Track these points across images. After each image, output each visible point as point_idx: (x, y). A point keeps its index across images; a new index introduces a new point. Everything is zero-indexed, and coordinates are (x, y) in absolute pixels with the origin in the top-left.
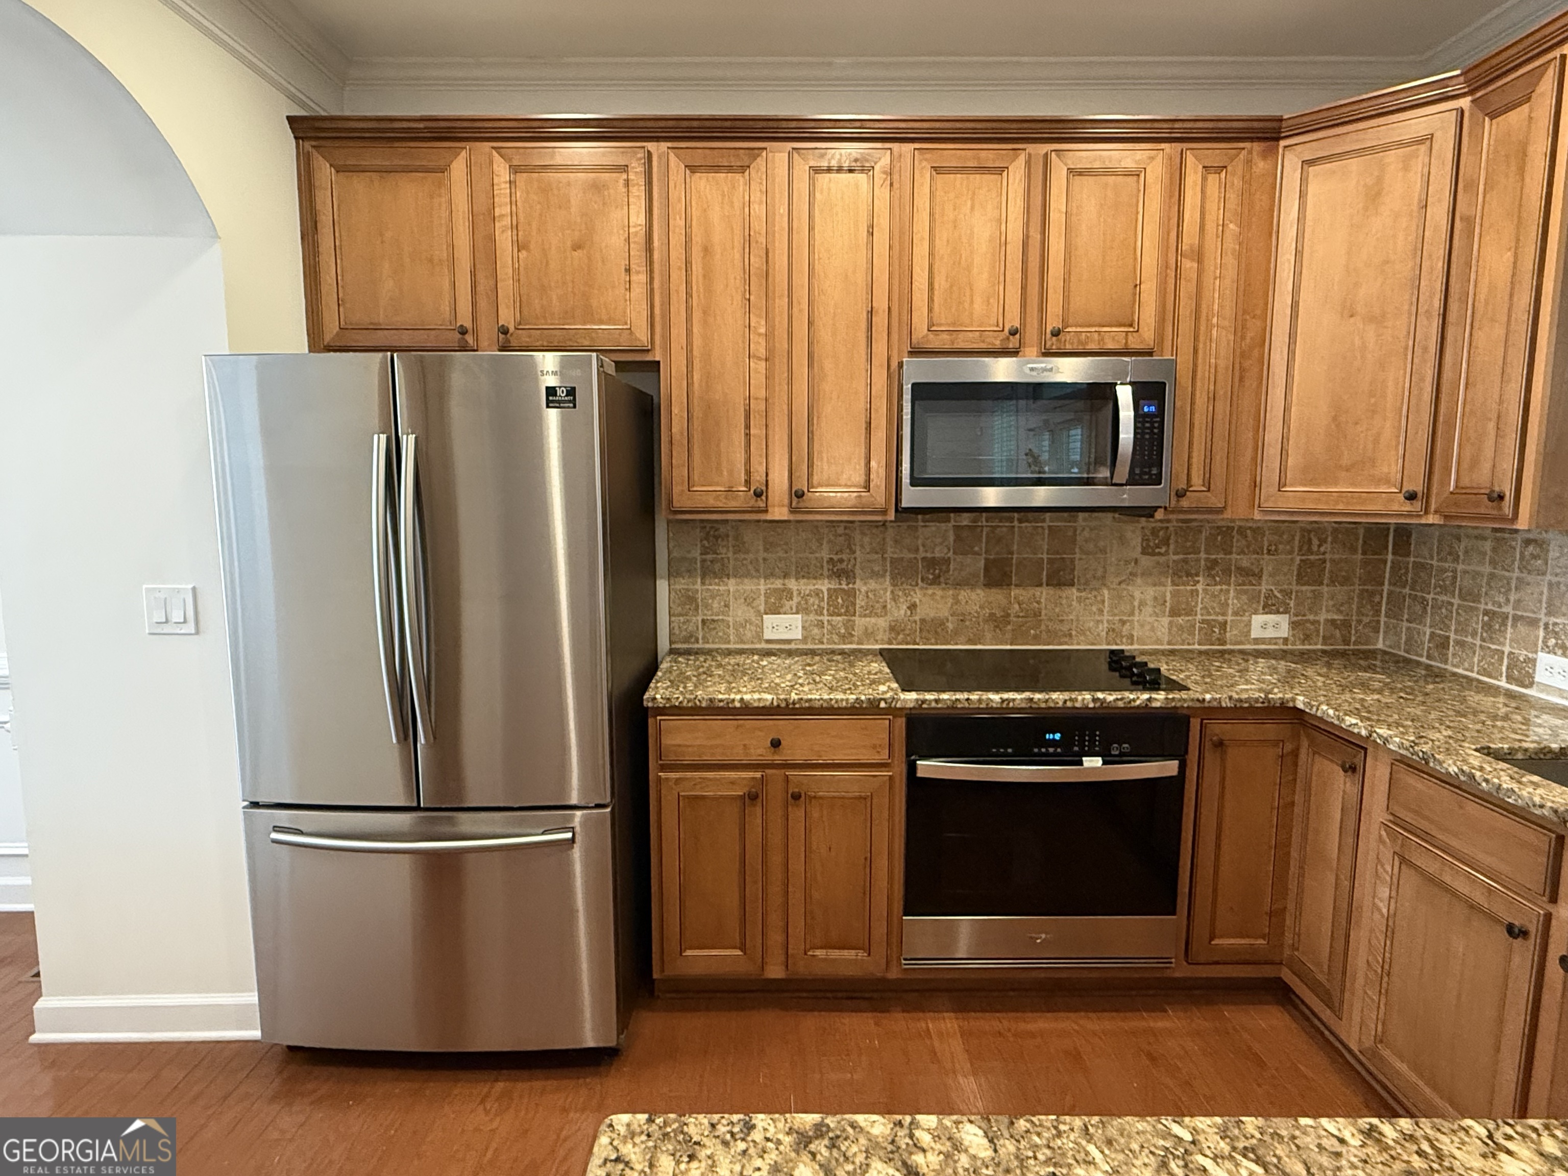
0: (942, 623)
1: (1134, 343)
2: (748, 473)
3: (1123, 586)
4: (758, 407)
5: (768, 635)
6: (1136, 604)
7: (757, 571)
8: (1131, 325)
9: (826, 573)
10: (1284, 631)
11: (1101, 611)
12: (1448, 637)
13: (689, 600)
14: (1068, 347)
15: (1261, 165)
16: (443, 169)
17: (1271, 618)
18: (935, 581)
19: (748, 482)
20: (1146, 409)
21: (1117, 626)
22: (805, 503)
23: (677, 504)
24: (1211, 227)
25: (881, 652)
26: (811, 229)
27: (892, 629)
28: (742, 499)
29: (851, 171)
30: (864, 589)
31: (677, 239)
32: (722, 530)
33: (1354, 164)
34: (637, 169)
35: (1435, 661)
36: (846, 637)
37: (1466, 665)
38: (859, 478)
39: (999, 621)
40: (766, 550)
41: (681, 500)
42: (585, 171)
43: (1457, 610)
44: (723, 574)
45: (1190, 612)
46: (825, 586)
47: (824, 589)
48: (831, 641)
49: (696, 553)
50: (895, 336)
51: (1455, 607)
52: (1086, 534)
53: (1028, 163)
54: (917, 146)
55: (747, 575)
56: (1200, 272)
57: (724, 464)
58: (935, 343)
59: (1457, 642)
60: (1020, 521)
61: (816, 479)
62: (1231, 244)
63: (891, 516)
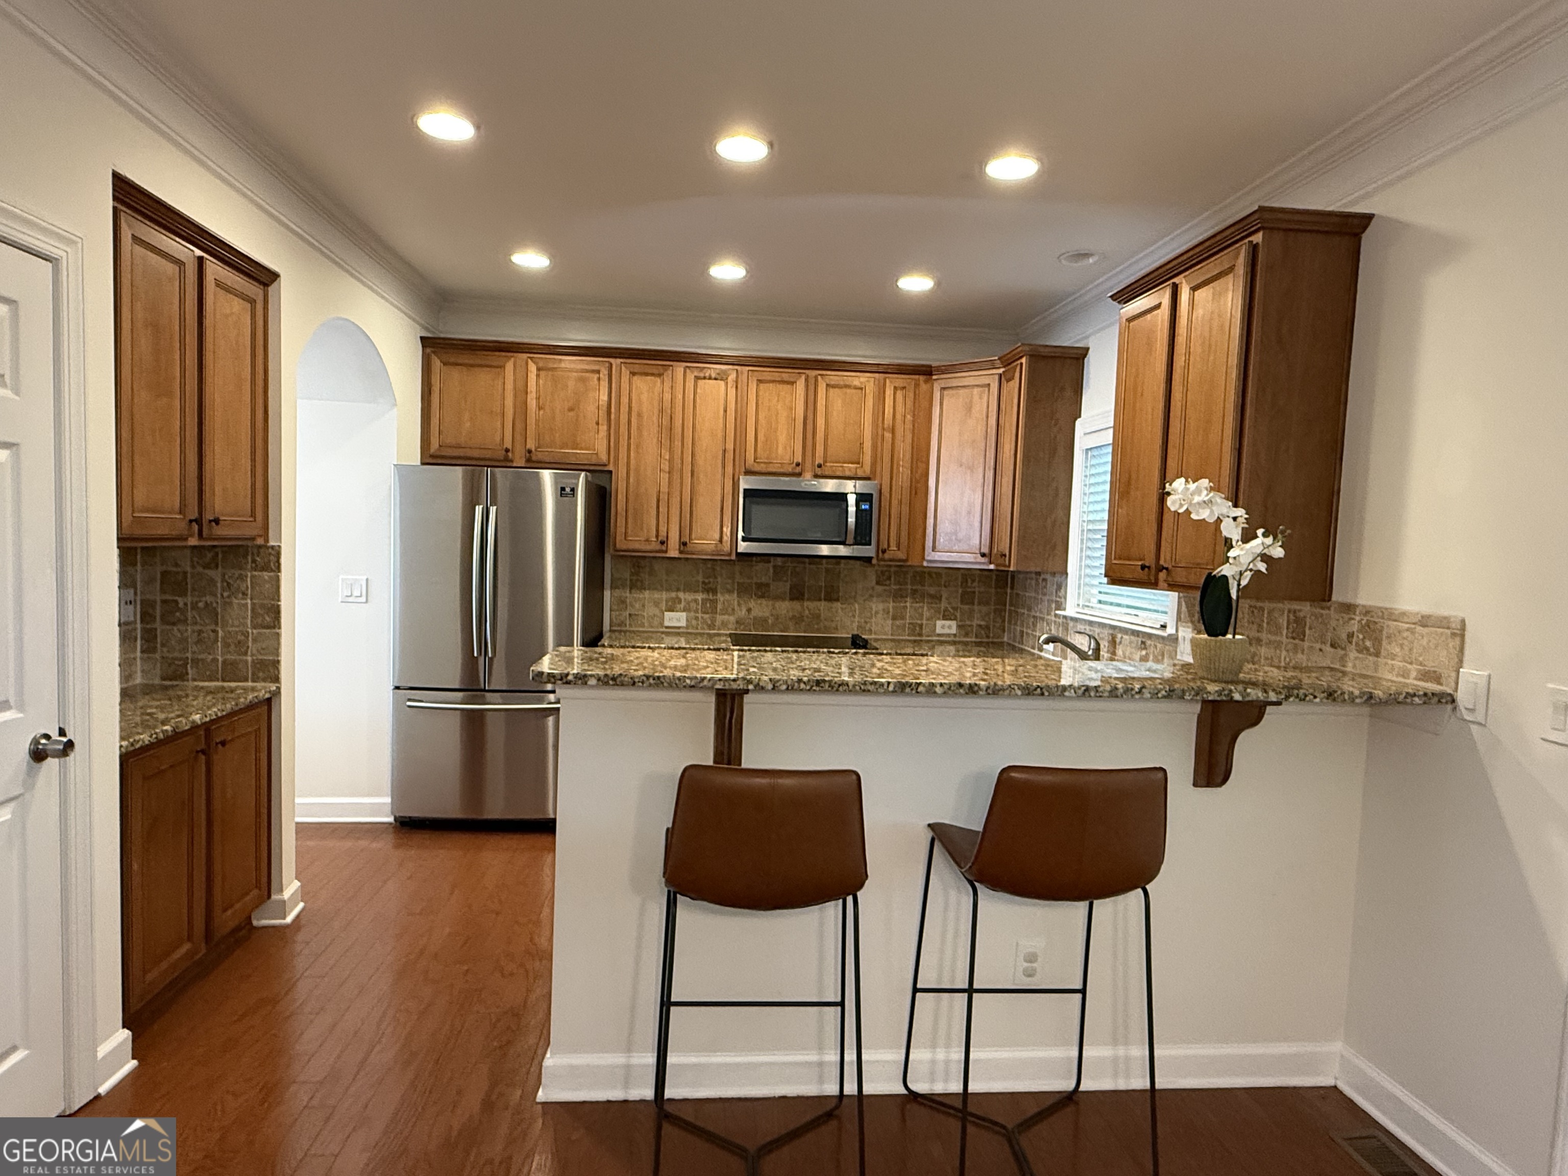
0: (765, 620)
1: (860, 473)
2: (657, 531)
3: (867, 602)
4: (664, 497)
5: (667, 623)
6: (873, 613)
7: (662, 586)
8: (858, 463)
9: (701, 589)
10: (954, 630)
11: (854, 616)
13: (621, 603)
14: (827, 473)
15: (924, 387)
16: (502, 367)
17: (947, 623)
18: (762, 597)
19: (657, 536)
20: (863, 507)
21: (863, 624)
22: (689, 548)
23: (619, 546)
24: (899, 416)
25: (730, 635)
26: (694, 407)
27: (737, 622)
28: (655, 546)
29: (716, 379)
30: (722, 599)
31: (624, 409)
32: (642, 563)
33: (962, 391)
34: (604, 372)
36: (712, 627)
38: (717, 536)
39: (798, 620)
40: (667, 575)
41: (621, 544)
42: (576, 372)
44: (642, 588)
45: (903, 618)
46: (700, 597)
47: (700, 598)
48: (703, 628)
49: (627, 575)
50: (737, 463)
52: (846, 572)
53: (807, 380)
54: (751, 368)
55: (656, 589)
56: (893, 439)
57: (645, 526)
58: (757, 468)
60: (810, 564)
61: (693, 536)
62: (909, 426)
63: (733, 557)
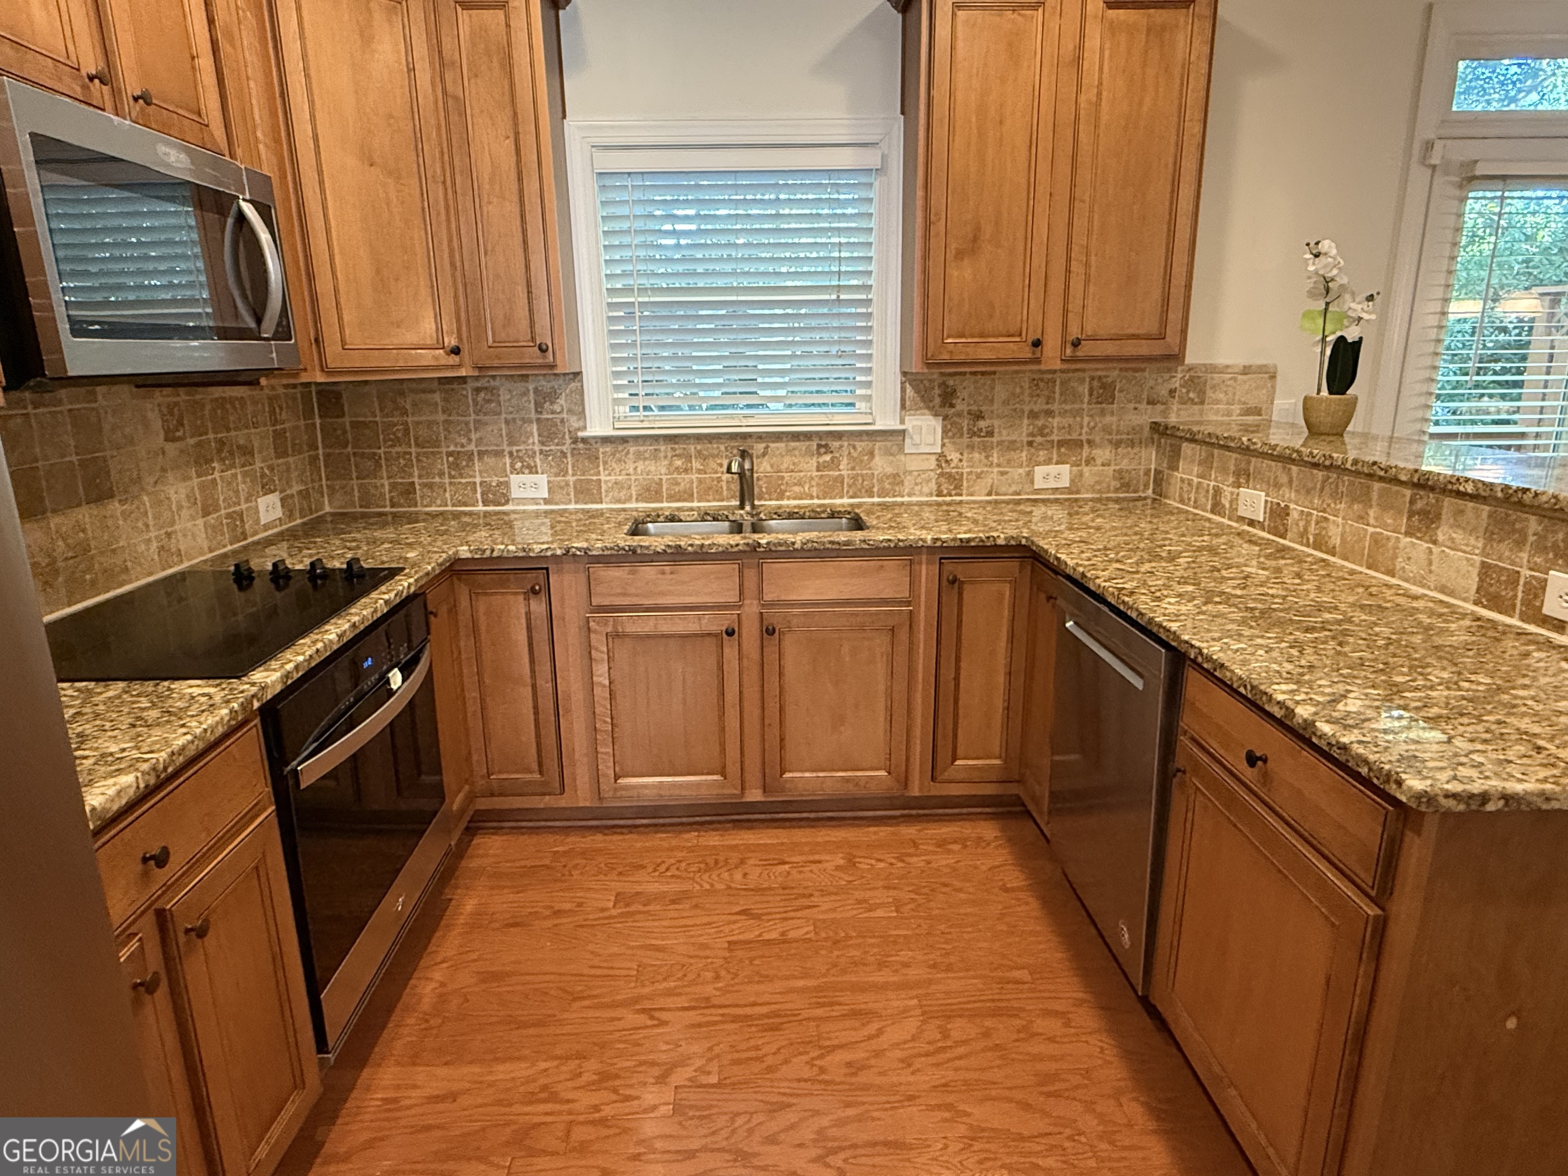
1: (209, 142)
3: (160, 486)
6: (174, 507)
8: (200, 115)
11: (147, 526)
12: (413, 483)
17: (269, 499)
21: (165, 542)
24: (233, 7)
35: (402, 506)
37: (439, 502)
43: (417, 457)
45: (216, 507)
51: (414, 455)
52: (110, 418)
59: (424, 485)
62: (252, 38)
